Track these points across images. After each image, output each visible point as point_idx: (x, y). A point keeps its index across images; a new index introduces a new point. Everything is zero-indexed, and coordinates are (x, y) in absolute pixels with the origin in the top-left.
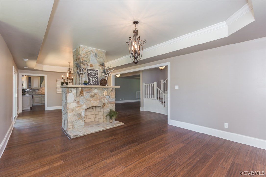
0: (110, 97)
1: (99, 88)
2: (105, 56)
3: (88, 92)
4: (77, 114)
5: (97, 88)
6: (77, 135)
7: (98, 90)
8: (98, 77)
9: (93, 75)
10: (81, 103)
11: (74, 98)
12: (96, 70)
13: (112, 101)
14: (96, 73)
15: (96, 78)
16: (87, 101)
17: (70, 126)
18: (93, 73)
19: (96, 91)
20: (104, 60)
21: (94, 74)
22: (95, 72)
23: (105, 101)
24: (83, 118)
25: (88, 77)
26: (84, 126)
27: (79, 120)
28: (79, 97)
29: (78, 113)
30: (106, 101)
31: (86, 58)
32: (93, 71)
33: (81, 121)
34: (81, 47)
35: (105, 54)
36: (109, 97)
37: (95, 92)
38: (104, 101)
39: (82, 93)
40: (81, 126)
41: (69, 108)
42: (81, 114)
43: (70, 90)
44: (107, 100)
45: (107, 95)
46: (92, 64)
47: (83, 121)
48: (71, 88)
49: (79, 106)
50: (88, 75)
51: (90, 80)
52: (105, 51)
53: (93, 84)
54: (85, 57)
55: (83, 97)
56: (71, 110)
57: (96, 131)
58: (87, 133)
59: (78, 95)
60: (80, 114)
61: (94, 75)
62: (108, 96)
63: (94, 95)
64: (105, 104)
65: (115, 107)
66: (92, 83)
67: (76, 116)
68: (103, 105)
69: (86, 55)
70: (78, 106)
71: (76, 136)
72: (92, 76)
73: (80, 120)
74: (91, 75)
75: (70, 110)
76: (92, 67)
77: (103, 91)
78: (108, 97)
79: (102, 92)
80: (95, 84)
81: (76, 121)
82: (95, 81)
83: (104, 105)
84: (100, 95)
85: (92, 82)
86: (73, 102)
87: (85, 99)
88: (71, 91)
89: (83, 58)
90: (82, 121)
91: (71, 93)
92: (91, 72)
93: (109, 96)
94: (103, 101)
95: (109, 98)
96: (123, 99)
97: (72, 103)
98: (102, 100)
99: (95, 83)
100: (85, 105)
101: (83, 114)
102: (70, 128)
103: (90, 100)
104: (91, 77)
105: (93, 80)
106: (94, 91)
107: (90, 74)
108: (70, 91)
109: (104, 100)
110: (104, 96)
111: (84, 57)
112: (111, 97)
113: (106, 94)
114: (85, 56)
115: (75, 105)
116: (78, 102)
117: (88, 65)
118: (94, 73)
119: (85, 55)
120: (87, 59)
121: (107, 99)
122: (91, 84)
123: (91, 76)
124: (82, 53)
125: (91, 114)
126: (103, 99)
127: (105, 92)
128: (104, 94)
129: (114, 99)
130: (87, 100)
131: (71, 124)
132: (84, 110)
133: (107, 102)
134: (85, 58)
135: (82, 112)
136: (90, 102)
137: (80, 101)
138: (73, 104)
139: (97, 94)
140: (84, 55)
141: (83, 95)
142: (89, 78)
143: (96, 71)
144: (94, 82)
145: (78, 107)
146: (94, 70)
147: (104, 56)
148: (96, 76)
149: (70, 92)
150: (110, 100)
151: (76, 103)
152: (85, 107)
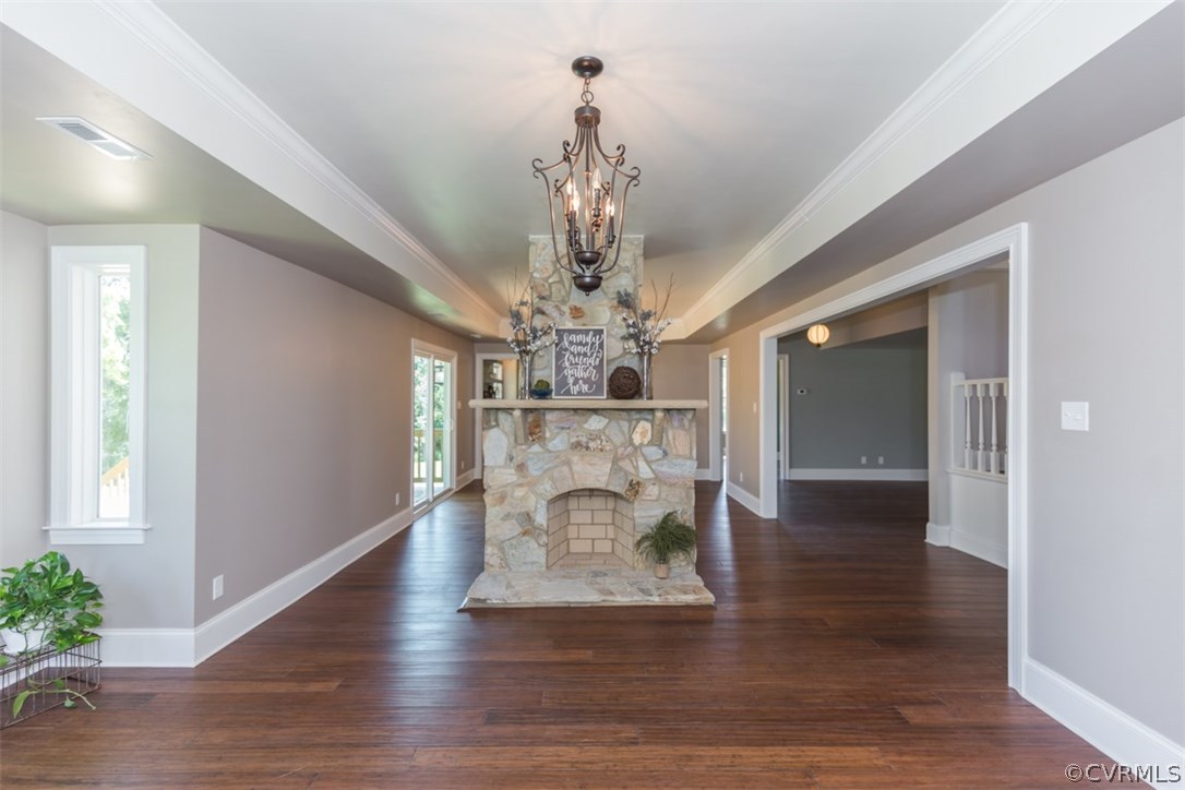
0: (665, 453)
1: (612, 412)
2: (641, 260)
3: (562, 425)
4: (519, 515)
5: (600, 412)
6: (485, 600)
7: (605, 417)
8: (601, 361)
9: (579, 354)
10: (534, 470)
11: (505, 450)
12: (594, 331)
13: (675, 471)
14: (593, 344)
15: (594, 368)
16: (555, 467)
17: (493, 555)
18: (581, 344)
19: (595, 423)
20: (635, 279)
21: (587, 349)
22: (589, 339)
23: (641, 470)
24: (539, 535)
25: (557, 362)
26: (544, 569)
27: (526, 538)
28: (524, 447)
29: (523, 510)
30: (645, 472)
31: (555, 282)
32: (580, 338)
33: (533, 544)
34: (534, 244)
35: (642, 252)
36: (661, 452)
37: (593, 428)
38: (633, 471)
39: (537, 430)
40: (533, 563)
41: (490, 487)
42: (532, 515)
43: (492, 418)
44: (650, 467)
45: (651, 443)
46: (578, 306)
47: (539, 545)
48: (498, 409)
49: (525, 480)
50: (559, 356)
51: (565, 377)
52: (642, 236)
53: (580, 393)
54: (550, 281)
55: (541, 446)
56: (497, 496)
57: (563, 600)
58: (524, 599)
59: (521, 440)
60: (528, 515)
61: (585, 355)
62: (655, 448)
63: (587, 443)
64: (638, 483)
65: (693, 504)
66: (577, 388)
67: (514, 521)
68: (629, 490)
69: (554, 273)
70: (520, 482)
71: (478, 600)
72: (574, 357)
73: (527, 541)
74: (572, 353)
75: (493, 494)
76: (581, 321)
77: (630, 421)
78: (654, 452)
79: (626, 430)
80: (586, 394)
81: (514, 542)
82: (586, 381)
83: (635, 487)
84: (618, 439)
85: (574, 384)
86: (504, 467)
87: (546, 455)
88: (496, 420)
89: (544, 286)
90: (536, 545)
91: (496, 429)
92: (571, 343)
93: (663, 446)
94: (630, 469)
95: (659, 457)
96: (881, 460)
97: (499, 467)
98: (626, 465)
99: (585, 388)
100: (550, 482)
101: (541, 518)
102: (492, 566)
103: (568, 463)
104: (571, 364)
105: (580, 374)
106: (586, 422)
107: (566, 350)
108: (493, 423)
109: (636, 468)
110: (636, 448)
111: (546, 280)
112: (674, 452)
113: (644, 437)
114: (549, 277)
115: (510, 475)
116: (521, 467)
117: (562, 313)
118: (587, 344)
119: (551, 272)
120: (560, 286)
121: (649, 463)
122: (568, 393)
123: (571, 358)
124: (537, 265)
125: (595, 522)
126: (628, 461)
127: (639, 429)
128: (637, 439)
129: (689, 463)
130: (557, 460)
131: (496, 551)
132: (544, 503)
133: (651, 475)
134: (550, 285)
135: (536, 508)
136: (571, 469)
137: (530, 463)
138: (503, 471)
139: (603, 437)
140: (546, 275)
141: (541, 439)
142: (559, 369)
143: (594, 336)
144: (584, 383)
145: (521, 485)
146: (586, 332)
147: (635, 261)
148: (592, 355)
149: (494, 427)
150: (665, 469)
151: (513, 471)
152: (549, 489)
